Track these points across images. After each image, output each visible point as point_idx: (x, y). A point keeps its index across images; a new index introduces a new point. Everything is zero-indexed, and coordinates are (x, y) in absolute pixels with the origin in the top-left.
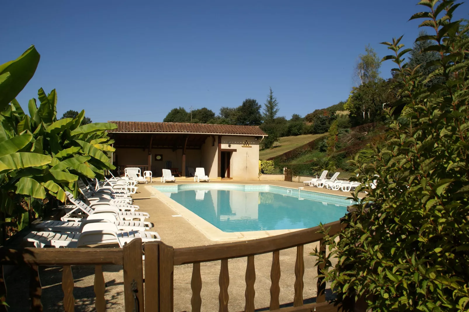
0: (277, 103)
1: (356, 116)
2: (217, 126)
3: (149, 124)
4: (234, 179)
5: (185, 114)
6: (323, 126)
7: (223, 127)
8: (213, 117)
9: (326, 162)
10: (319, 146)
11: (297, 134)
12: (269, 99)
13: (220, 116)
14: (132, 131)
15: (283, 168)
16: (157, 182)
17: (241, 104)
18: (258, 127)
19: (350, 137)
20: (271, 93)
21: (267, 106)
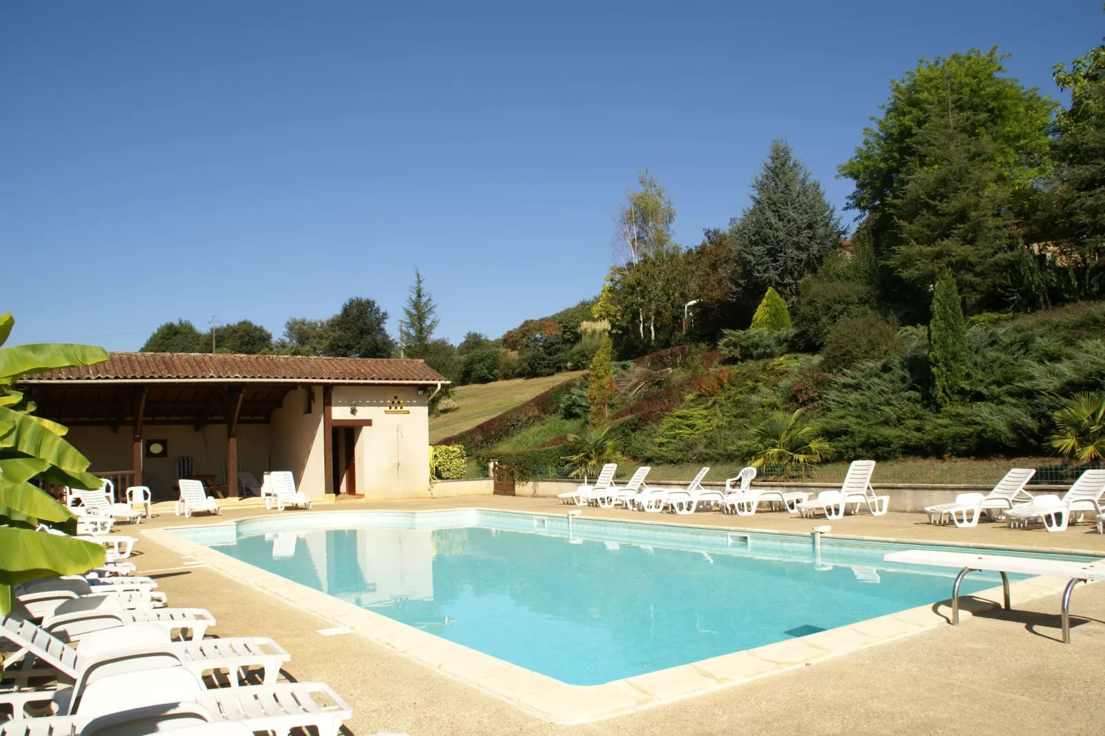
0: (433, 305)
1: (620, 332)
2: (318, 361)
3: (133, 358)
4: (369, 497)
5: (193, 338)
6: (551, 357)
7: (333, 362)
8: (266, 343)
9: (600, 442)
10: (562, 405)
11: (488, 378)
12: (414, 297)
13: (287, 340)
14: (89, 378)
15: (488, 461)
16: (163, 515)
17: (338, 311)
18: (422, 361)
19: (635, 381)
20: (420, 282)
21: (409, 313)
